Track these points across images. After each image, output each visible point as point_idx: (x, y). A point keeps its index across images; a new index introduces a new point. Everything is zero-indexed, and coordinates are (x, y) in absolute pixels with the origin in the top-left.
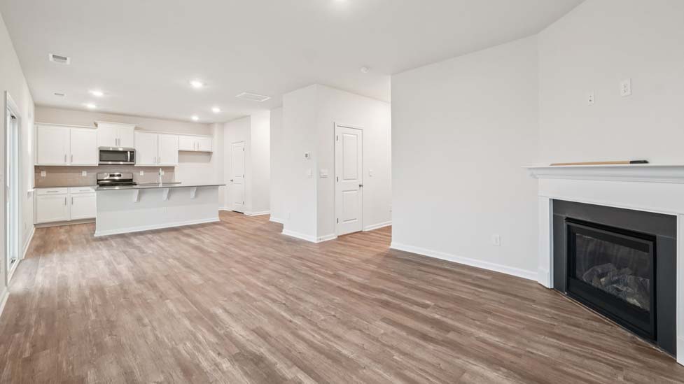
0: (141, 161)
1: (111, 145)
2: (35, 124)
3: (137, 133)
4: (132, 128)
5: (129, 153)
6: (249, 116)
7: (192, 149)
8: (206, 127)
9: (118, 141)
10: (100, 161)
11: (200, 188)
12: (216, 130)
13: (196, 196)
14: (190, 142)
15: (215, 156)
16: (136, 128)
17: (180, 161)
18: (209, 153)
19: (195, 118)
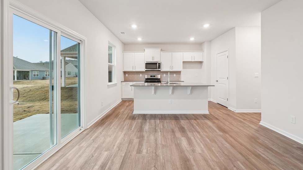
0: (164, 68)
1: (150, 60)
2: (123, 52)
3: (162, 53)
4: (159, 50)
5: (158, 64)
6: (235, 27)
7: (190, 60)
8: (199, 46)
9: (153, 58)
10: (146, 68)
11: (194, 87)
12: (205, 47)
13: (191, 93)
14: (189, 56)
15: (205, 64)
16: (161, 50)
17: (184, 68)
18: (201, 62)
19: (192, 39)
